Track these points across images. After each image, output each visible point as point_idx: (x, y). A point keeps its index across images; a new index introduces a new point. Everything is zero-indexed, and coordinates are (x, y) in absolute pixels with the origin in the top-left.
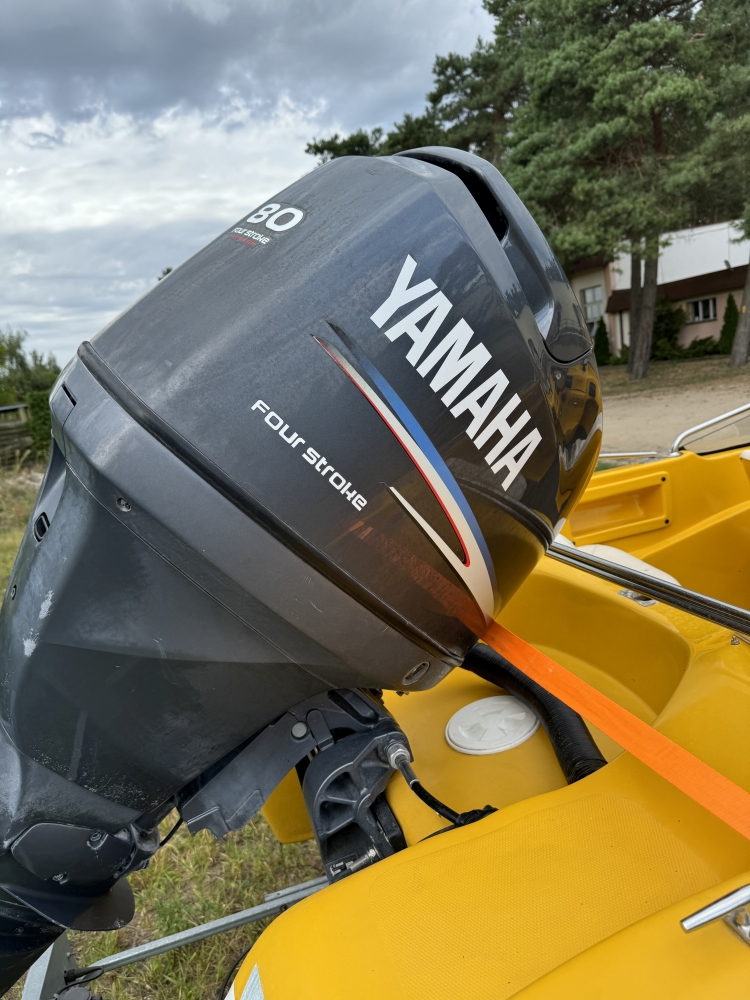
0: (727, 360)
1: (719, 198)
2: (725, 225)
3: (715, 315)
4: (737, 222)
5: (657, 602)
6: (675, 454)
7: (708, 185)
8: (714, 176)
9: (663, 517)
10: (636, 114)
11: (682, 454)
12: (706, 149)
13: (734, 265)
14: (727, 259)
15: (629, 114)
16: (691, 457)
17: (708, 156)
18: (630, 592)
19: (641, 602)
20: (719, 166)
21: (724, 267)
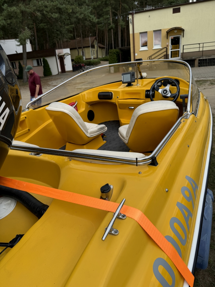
0: (22, 81)
1: (10, 31)
2: (14, 40)
3: (16, 67)
4: (17, 40)
5: (42, 154)
6: (27, 110)
7: (6, 27)
8: (8, 24)
9: (28, 129)
11: (29, 110)
12: (4, 15)
13: (18, 52)
14: (16, 50)
16: (32, 110)
17: (5, 17)
18: (33, 153)
19: (37, 156)
20: (9, 21)
21: (16, 53)
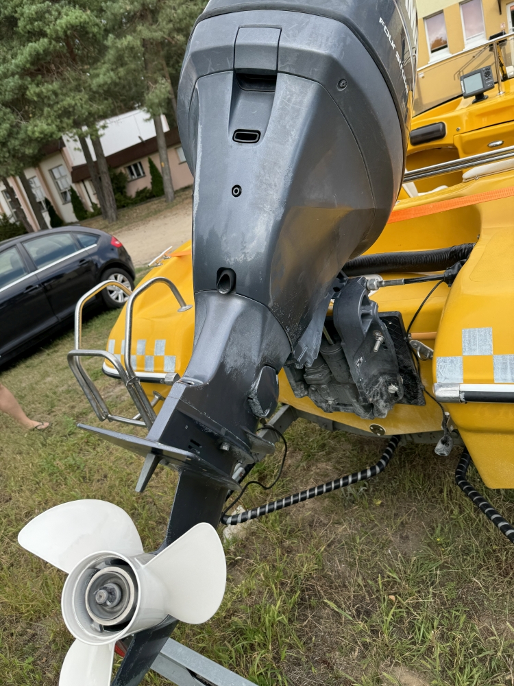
0: (164, 199)
3: (144, 173)
7: (118, 84)
8: (120, 78)
10: (54, 36)
13: (145, 138)
14: (139, 135)
15: (49, 36)
17: (113, 64)
20: (121, 72)
21: (139, 141)
